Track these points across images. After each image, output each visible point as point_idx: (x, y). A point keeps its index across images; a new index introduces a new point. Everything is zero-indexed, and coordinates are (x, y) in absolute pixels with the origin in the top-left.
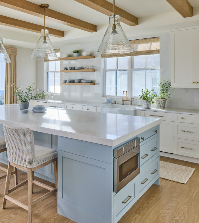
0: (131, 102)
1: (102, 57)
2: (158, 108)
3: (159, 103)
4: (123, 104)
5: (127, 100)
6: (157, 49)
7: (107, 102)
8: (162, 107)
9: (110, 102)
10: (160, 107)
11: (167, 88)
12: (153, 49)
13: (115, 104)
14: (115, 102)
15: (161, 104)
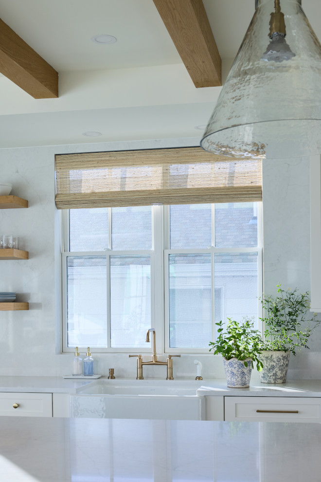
0: (171, 368)
1: (58, 205)
2: (269, 383)
3: (273, 367)
4: (141, 378)
5: (157, 363)
6: (253, 185)
7: (80, 372)
8: (281, 378)
9: (91, 374)
10: (275, 380)
11: (290, 314)
12: (238, 183)
13: (110, 380)
14: (112, 371)
15: (276, 369)
